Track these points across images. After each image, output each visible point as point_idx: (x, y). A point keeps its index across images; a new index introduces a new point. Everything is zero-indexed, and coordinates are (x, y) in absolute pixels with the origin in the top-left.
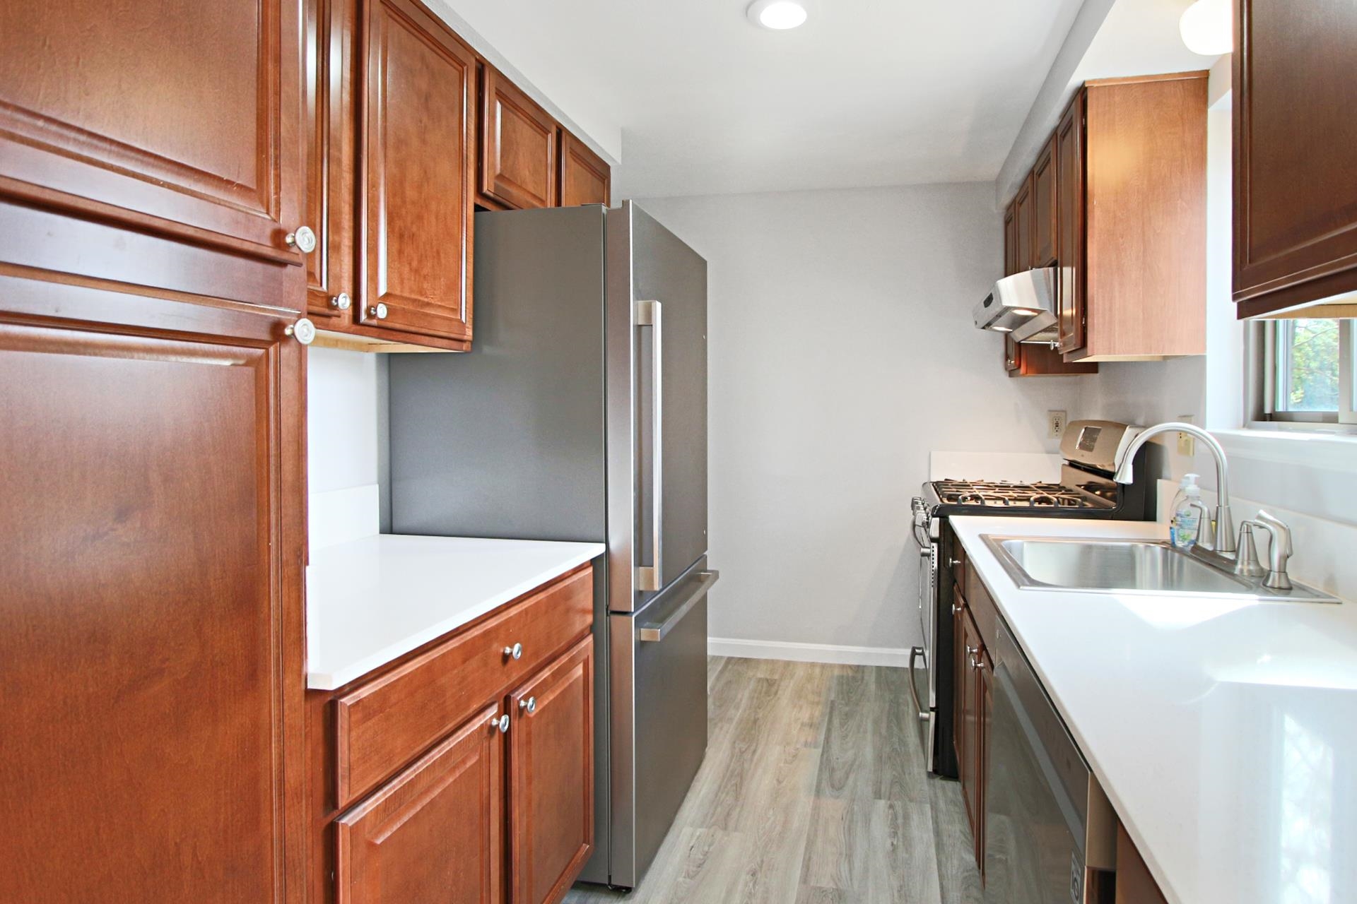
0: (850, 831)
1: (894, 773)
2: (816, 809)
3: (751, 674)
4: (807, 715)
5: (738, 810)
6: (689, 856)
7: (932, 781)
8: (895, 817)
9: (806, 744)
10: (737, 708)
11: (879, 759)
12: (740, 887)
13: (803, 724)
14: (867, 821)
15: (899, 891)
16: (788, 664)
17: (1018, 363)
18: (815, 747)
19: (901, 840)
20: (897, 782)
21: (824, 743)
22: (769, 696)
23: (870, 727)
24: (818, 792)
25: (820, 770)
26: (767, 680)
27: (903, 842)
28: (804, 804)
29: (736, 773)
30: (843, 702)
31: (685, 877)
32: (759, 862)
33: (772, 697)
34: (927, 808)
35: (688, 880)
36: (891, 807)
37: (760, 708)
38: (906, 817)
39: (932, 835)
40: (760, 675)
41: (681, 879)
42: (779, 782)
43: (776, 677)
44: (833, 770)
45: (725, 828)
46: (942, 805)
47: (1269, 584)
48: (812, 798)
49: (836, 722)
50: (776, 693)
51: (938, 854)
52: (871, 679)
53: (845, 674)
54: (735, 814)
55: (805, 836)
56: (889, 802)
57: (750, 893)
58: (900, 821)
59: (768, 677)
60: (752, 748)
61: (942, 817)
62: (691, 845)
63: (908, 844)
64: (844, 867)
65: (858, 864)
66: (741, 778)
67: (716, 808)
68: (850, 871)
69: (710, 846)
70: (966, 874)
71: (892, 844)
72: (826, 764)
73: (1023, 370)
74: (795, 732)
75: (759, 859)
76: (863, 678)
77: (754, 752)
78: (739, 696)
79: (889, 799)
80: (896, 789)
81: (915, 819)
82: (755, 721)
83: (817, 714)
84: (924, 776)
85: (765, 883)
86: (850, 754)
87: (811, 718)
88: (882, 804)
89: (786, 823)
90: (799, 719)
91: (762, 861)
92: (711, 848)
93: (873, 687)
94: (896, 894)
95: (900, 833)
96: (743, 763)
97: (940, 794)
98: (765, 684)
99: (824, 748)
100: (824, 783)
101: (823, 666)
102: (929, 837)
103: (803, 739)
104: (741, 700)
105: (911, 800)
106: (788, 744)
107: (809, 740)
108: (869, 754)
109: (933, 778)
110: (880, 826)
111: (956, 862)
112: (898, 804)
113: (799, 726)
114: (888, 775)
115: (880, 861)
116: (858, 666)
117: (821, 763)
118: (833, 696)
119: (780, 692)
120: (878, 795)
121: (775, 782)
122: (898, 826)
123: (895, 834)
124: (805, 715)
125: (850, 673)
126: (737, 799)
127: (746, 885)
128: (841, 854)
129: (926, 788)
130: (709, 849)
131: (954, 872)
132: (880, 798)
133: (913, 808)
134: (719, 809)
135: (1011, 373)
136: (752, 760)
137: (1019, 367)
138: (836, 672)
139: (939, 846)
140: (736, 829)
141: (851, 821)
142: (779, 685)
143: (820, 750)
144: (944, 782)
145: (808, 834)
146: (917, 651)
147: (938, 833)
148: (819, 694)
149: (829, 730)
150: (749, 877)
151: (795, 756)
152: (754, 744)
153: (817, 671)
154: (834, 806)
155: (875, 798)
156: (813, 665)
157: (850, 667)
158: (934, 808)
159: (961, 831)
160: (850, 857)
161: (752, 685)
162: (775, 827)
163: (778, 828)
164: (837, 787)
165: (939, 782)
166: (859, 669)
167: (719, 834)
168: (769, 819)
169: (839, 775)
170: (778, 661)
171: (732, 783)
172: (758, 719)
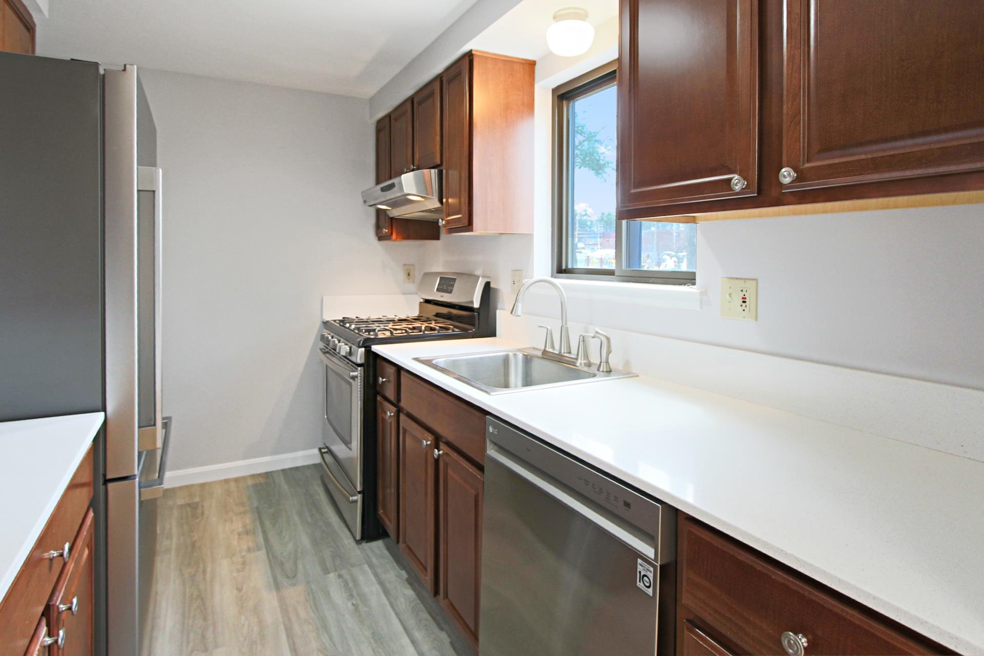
0: (316, 607)
1: (331, 549)
2: (281, 600)
3: (170, 503)
4: (240, 525)
5: (211, 629)
7: (361, 546)
8: (346, 583)
9: (249, 550)
10: (169, 537)
11: (315, 543)
13: (239, 534)
14: (327, 594)
15: (373, 638)
16: (203, 485)
17: (390, 232)
18: (259, 550)
19: (358, 599)
20: (336, 556)
21: (265, 545)
22: (197, 518)
23: (296, 518)
24: (278, 586)
25: (271, 567)
26: (189, 505)
27: (360, 599)
28: (270, 600)
29: (194, 596)
30: (266, 505)
33: (200, 519)
34: (366, 567)
36: (340, 576)
37: (193, 532)
38: (355, 582)
39: (378, 587)
40: (180, 502)
42: (239, 590)
43: (197, 499)
44: (282, 564)
45: (205, 650)
46: (375, 561)
47: (601, 370)
48: (274, 593)
49: (267, 523)
50: (203, 514)
51: (388, 599)
52: (281, 480)
53: (258, 482)
54: (209, 634)
55: (282, 627)
56: (337, 573)
58: (351, 585)
59: (189, 502)
60: (201, 569)
61: (379, 570)
63: (363, 598)
64: (325, 638)
65: (334, 630)
66: (202, 600)
67: (188, 636)
68: (331, 639)
70: (412, 605)
71: (353, 604)
72: (274, 561)
73: (394, 236)
74: (235, 542)
76: (274, 482)
77: (204, 571)
78: (168, 526)
79: (336, 571)
80: (338, 562)
81: (361, 579)
82: (193, 545)
83: (248, 521)
84: (353, 544)
86: (290, 546)
87: (244, 526)
88: (332, 576)
89: (260, 622)
90: (234, 530)
93: (285, 487)
94: (372, 641)
95: (355, 593)
96: (197, 586)
97: (371, 554)
98: (188, 509)
99: (266, 548)
100: (279, 578)
101: (236, 480)
102: (376, 588)
103: (245, 547)
104: (171, 529)
105: (353, 566)
106: (234, 555)
107: (251, 545)
108: (306, 541)
109: (361, 544)
110: (338, 596)
111: (402, 600)
112: (344, 572)
113: (237, 537)
114: (327, 554)
115: (350, 621)
116: (267, 473)
117: (270, 561)
118: (256, 504)
119: (206, 512)
120: (326, 571)
121: (235, 591)
122: (352, 589)
123: (352, 596)
124: (238, 525)
125: (262, 480)
126: (205, 619)
128: (317, 629)
129: (358, 552)
131: (404, 607)
132: (329, 573)
133: (355, 571)
134: (192, 636)
135: (381, 238)
136: (205, 579)
137: (392, 234)
138: (250, 482)
139: (386, 592)
140: (216, 646)
141: (314, 599)
142: (203, 507)
143: (264, 551)
144: (369, 544)
145: (285, 625)
146: (323, 450)
147: (381, 583)
148: (242, 504)
149: (264, 532)
151: (244, 563)
152: (201, 565)
153: (233, 485)
154: (295, 594)
155: (326, 574)
156: (226, 481)
157: (260, 475)
158: (371, 566)
159: (396, 576)
160: (325, 627)
161: (176, 513)
162: (252, 630)
163: (256, 629)
164: (292, 577)
165: (366, 545)
166: (268, 475)
168: (243, 625)
169: (288, 566)
170: (192, 486)
171: (195, 606)
172: (195, 541)
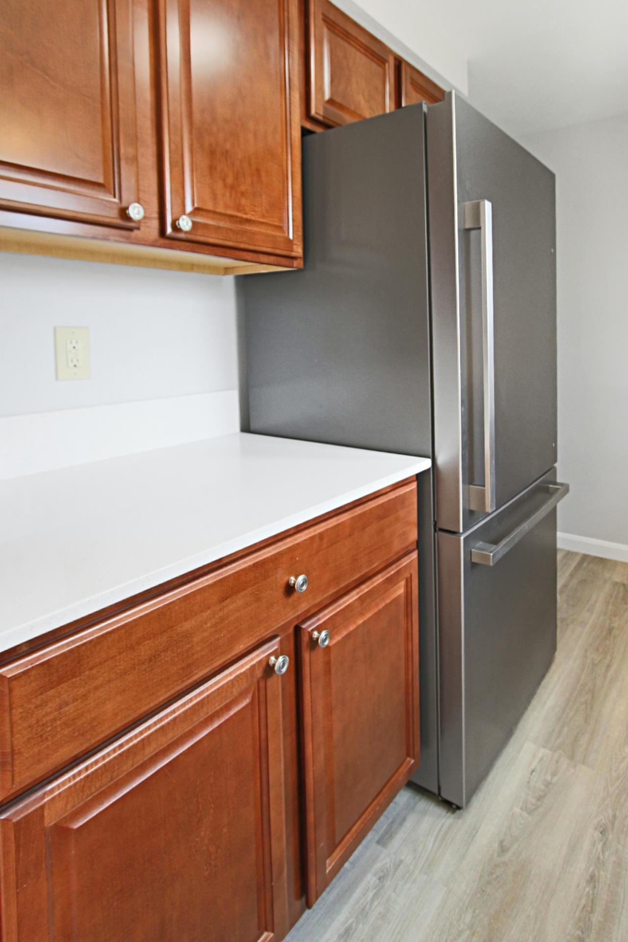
3: (607, 575)
5: (587, 736)
6: (529, 782)
10: (590, 611)
12: (586, 845)
26: (624, 585)
29: (587, 688)
31: (521, 809)
32: (611, 817)
35: (525, 814)
37: (615, 616)
40: (617, 578)
41: (517, 810)
45: (572, 757)
54: (584, 742)
57: (598, 858)
60: (607, 662)
62: (533, 767)
66: (593, 697)
67: (563, 727)
69: (554, 774)
75: (610, 812)
77: (609, 666)
78: (594, 597)
82: (610, 630)
85: (617, 851)
91: (614, 816)
92: (555, 779)
96: (595, 678)
98: (622, 589)
104: (596, 602)
126: (586, 720)
127: (594, 844)
130: (552, 779)
134: (566, 730)
136: (605, 676)
140: (584, 762)
150: (597, 834)
152: (608, 657)
161: (608, 587)
167: (565, 762)
171: (582, 699)
172: (613, 628)
